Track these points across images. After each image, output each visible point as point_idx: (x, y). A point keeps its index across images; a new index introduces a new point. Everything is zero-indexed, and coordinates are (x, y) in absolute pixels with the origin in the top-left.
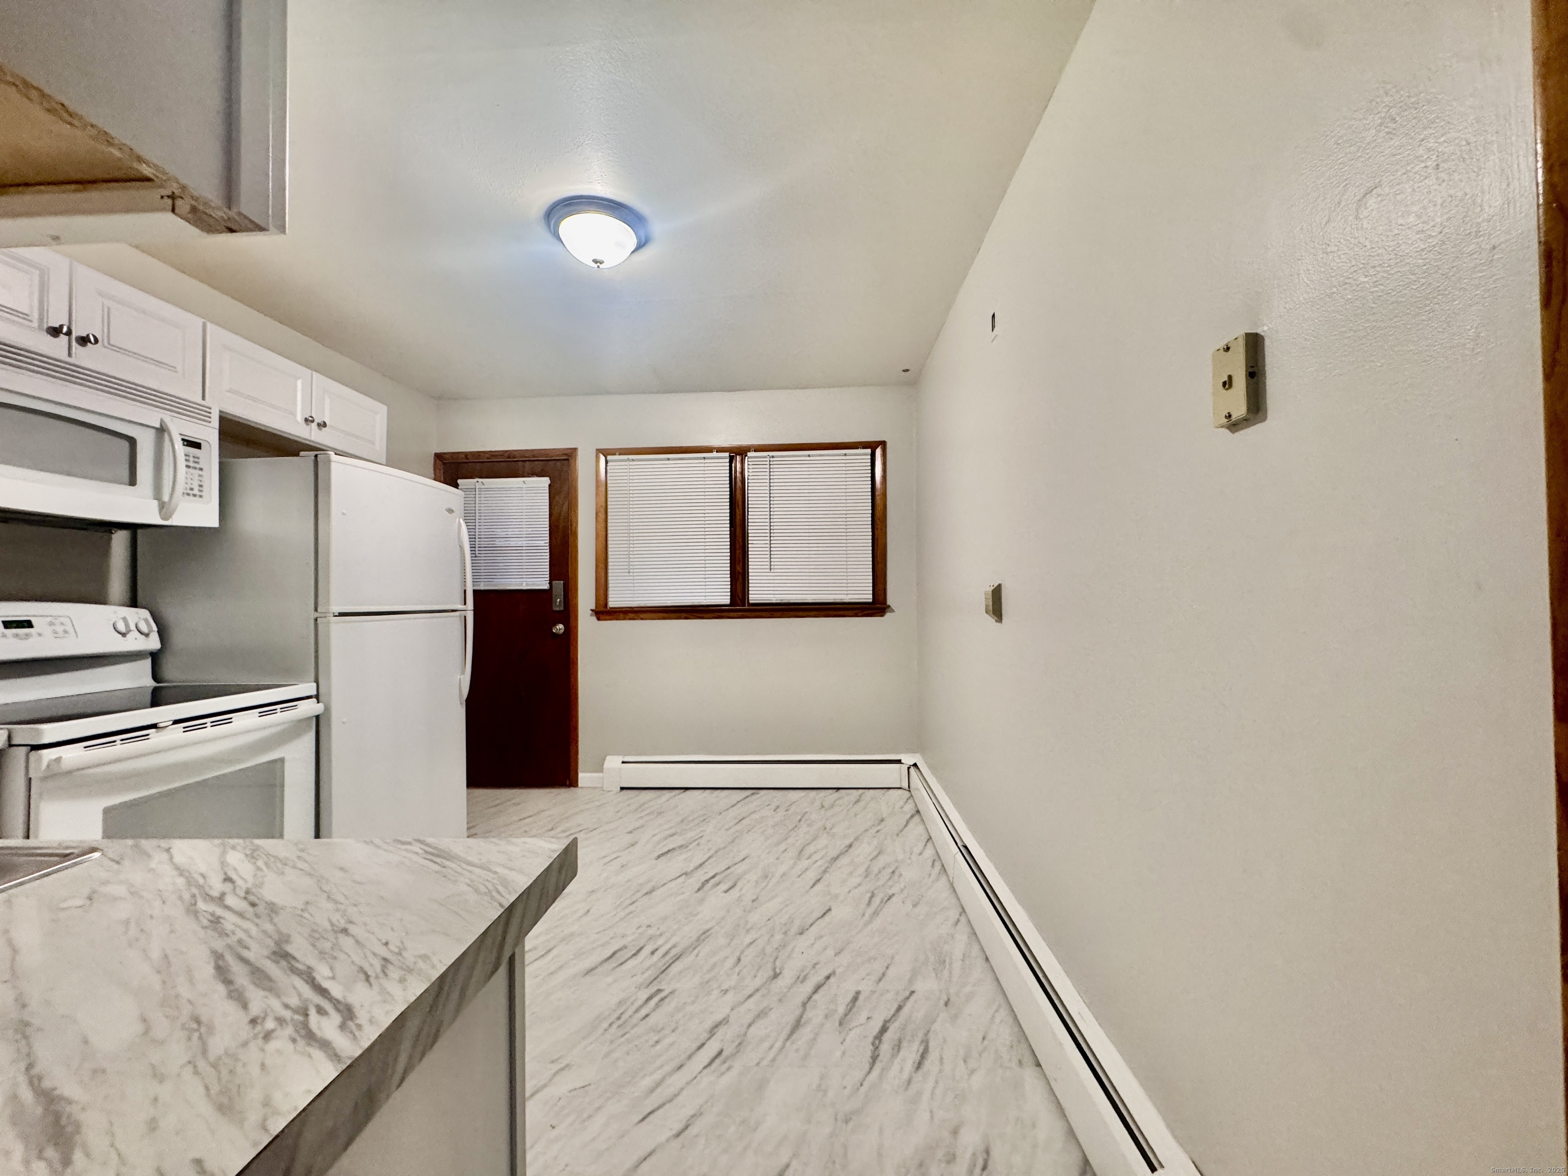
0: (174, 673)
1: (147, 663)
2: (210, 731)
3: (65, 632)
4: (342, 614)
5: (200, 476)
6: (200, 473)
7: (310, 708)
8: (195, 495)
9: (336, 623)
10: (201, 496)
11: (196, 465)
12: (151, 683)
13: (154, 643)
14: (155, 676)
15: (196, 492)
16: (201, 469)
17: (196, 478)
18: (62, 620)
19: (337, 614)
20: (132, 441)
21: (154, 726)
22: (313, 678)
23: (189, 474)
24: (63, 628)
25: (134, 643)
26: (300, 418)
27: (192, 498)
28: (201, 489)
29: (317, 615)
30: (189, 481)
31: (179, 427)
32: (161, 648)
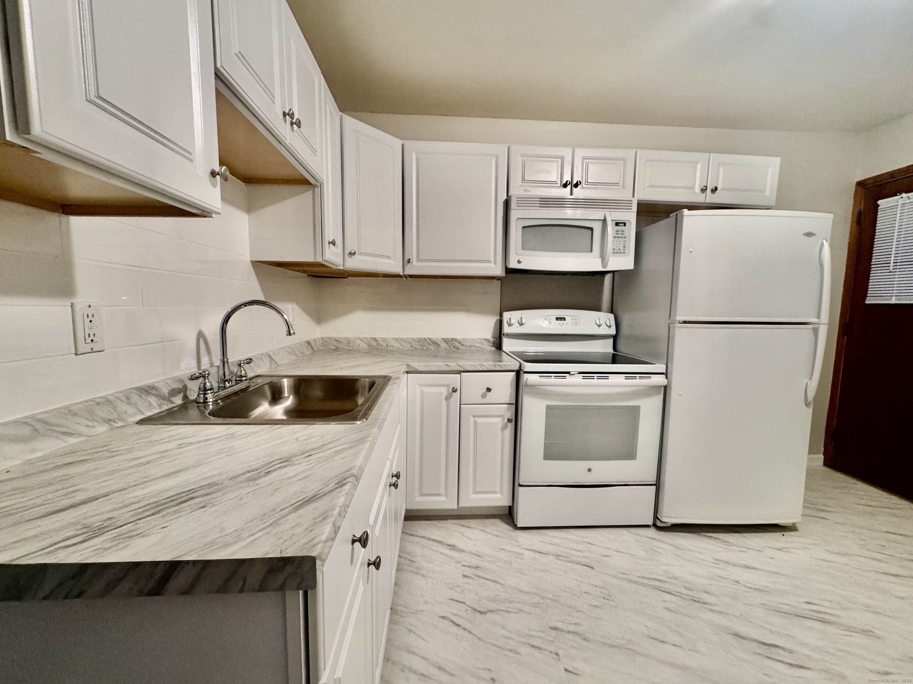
0: (624, 349)
1: (611, 341)
2: (596, 381)
3: (576, 323)
4: (685, 322)
5: (625, 241)
6: (625, 239)
7: (661, 380)
8: (621, 253)
9: (679, 328)
10: (624, 253)
11: (623, 236)
12: (611, 350)
13: (613, 331)
14: (615, 348)
15: (622, 251)
16: (625, 237)
17: (622, 242)
18: (576, 318)
19: (682, 322)
20: (592, 229)
21: (569, 373)
22: (665, 362)
23: (619, 241)
24: (575, 321)
25: (604, 331)
26: (697, 190)
27: (619, 254)
28: (624, 248)
29: (670, 322)
30: (618, 245)
31: (612, 216)
32: (615, 335)
